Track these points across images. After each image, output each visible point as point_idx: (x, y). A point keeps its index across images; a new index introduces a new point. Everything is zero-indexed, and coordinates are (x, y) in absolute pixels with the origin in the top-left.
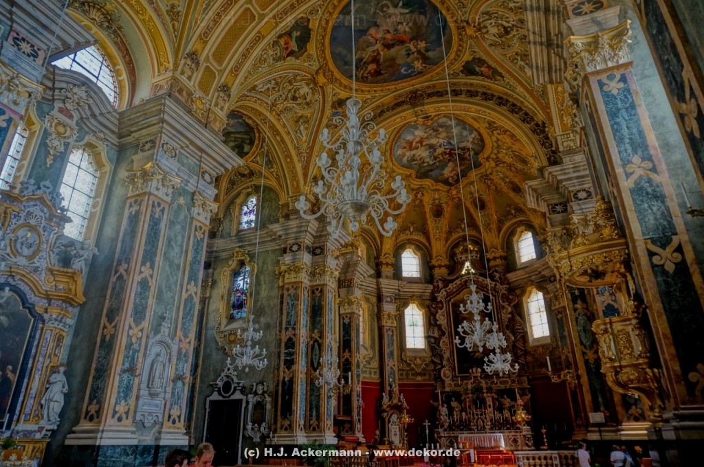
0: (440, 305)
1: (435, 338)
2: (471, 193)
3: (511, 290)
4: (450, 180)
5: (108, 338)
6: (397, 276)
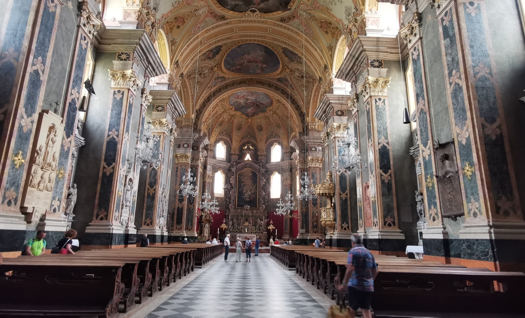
0: (233, 174)
1: (228, 189)
2: (257, 122)
3: (266, 172)
4: (249, 114)
5: (151, 194)
6: (214, 157)
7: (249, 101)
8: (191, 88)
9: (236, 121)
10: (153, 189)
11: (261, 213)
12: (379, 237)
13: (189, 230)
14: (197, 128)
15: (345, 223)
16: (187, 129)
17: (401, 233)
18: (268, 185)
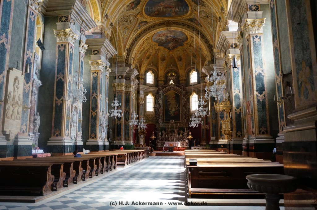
0: (160, 96)
1: (157, 108)
2: (177, 54)
3: (186, 93)
4: (170, 48)
5: (94, 116)
6: (145, 83)
7: (169, 38)
8: (121, 33)
9: (160, 55)
10: (95, 112)
11: (184, 125)
12: (255, 142)
13: (127, 140)
14: (128, 63)
15: (239, 132)
16: (120, 65)
17: (272, 138)
18: (188, 103)
